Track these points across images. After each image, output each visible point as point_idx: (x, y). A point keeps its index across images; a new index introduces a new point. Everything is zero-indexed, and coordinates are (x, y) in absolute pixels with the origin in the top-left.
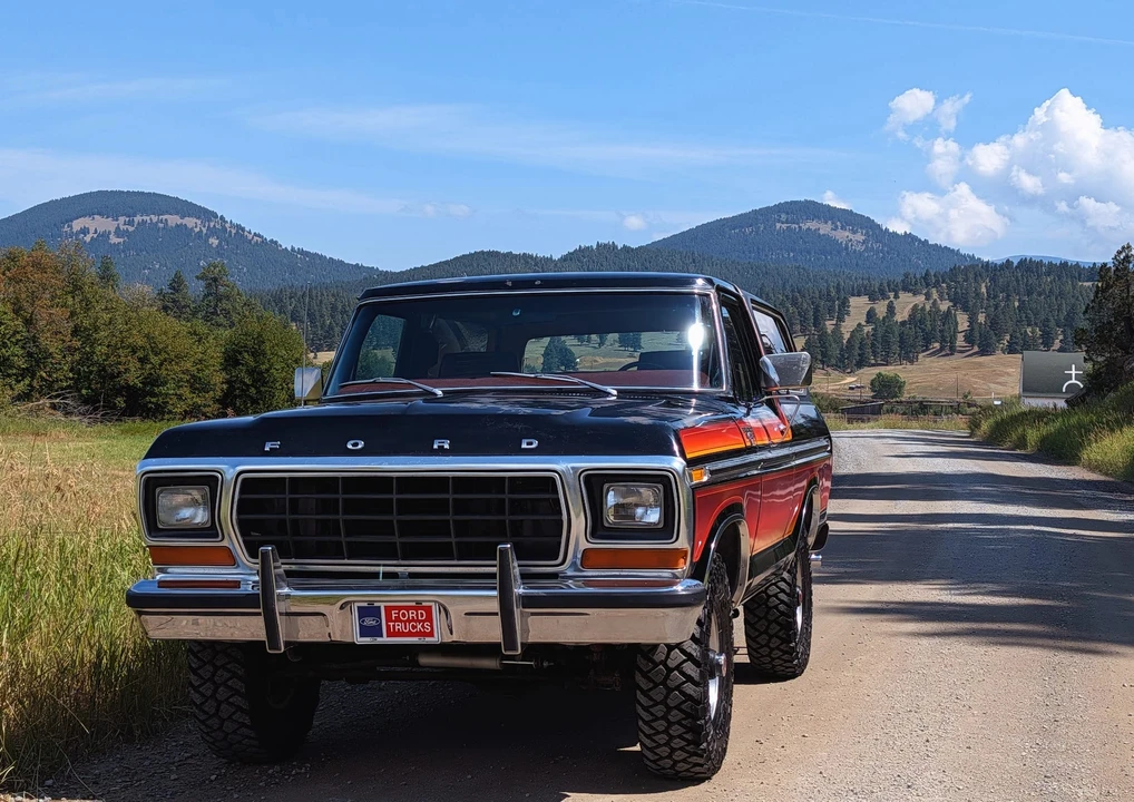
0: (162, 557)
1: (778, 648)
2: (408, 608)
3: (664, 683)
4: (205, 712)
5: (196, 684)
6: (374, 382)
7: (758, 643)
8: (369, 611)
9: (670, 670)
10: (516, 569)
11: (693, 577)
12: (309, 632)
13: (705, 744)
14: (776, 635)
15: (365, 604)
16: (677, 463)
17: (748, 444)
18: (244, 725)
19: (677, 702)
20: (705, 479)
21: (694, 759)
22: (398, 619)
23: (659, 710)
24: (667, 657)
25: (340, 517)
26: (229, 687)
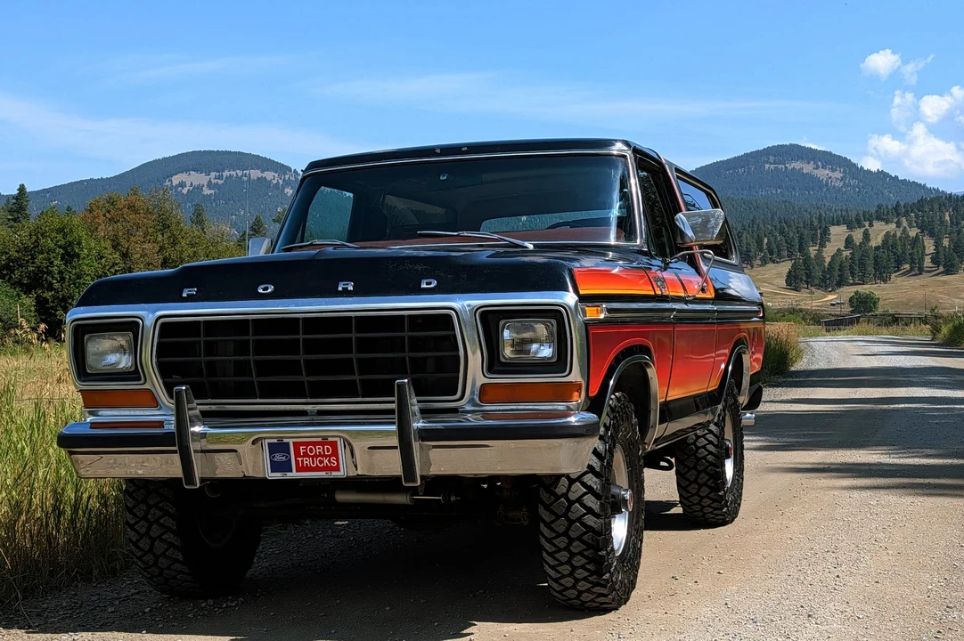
0: (92, 401)
1: (707, 497)
2: (315, 444)
3: (565, 515)
4: (141, 549)
5: (132, 522)
6: (311, 245)
7: (689, 492)
8: (279, 447)
9: (571, 503)
10: (414, 404)
11: (589, 410)
12: (226, 468)
13: (608, 575)
14: (705, 484)
15: (275, 441)
16: (570, 298)
17: (659, 292)
18: (177, 561)
19: (578, 533)
20: (602, 316)
21: (598, 590)
22: (306, 455)
23: (562, 541)
24: (569, 490)
25: (251, 358)
26: (162, 525)
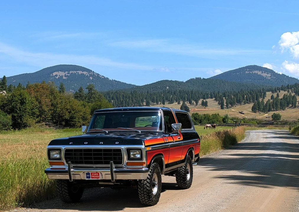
0: (51, 164)
1: (182, 182)
2: (95, 173)
3: (143, 187)
4: (60, 193)
5: (58, 188)
8: (88, 174)
9: (144, 185)
10: (114, 166)
11: (147, 167)
12: (78, 177)
14: (182, 180)
15: (87, 172)
16: (143, 147)
17: (165, 142)
18: (67, 195)
19: (145, 191)
20: (150, 149)
21: (150, 202)
22: (93, 175)
23: (142, 192)
24: (144, 182)
25: (83, 156)
26: (64, 188)
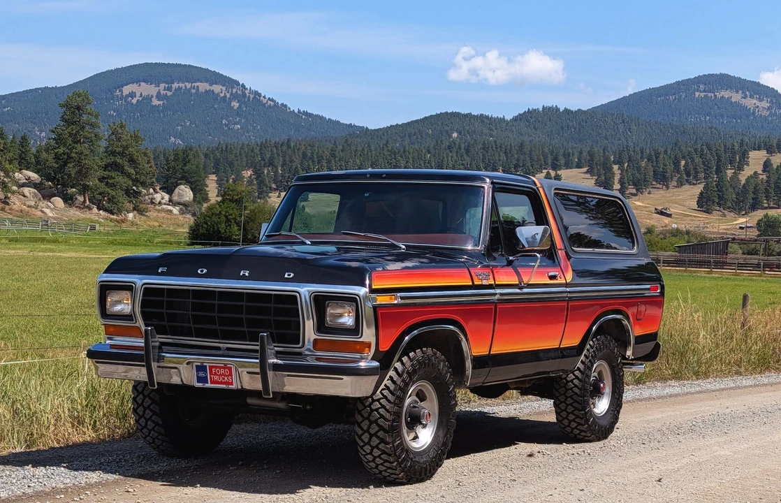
0: (111, 332)
2: (220, 368)
10: (271, 348)
11: (379, 361)
15: (199, 364)
17: (478, 283)
20: (396, 302)
23: (366, 437)
25: (190, 313)
